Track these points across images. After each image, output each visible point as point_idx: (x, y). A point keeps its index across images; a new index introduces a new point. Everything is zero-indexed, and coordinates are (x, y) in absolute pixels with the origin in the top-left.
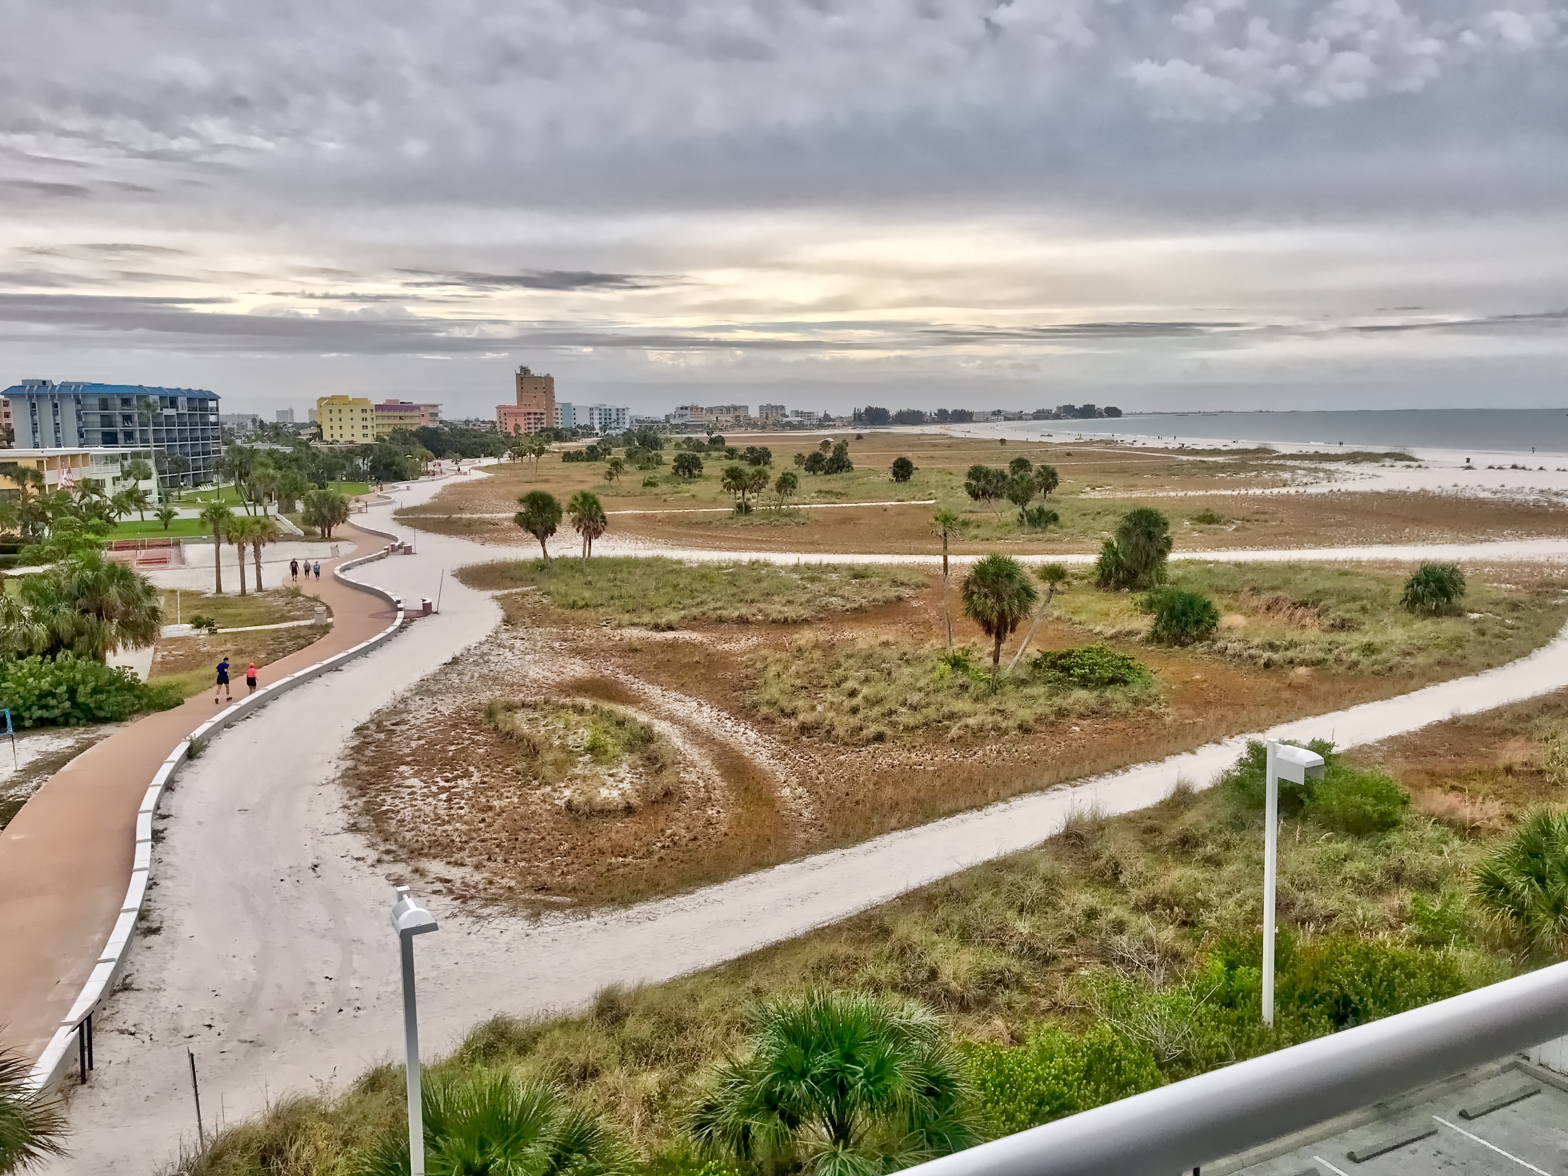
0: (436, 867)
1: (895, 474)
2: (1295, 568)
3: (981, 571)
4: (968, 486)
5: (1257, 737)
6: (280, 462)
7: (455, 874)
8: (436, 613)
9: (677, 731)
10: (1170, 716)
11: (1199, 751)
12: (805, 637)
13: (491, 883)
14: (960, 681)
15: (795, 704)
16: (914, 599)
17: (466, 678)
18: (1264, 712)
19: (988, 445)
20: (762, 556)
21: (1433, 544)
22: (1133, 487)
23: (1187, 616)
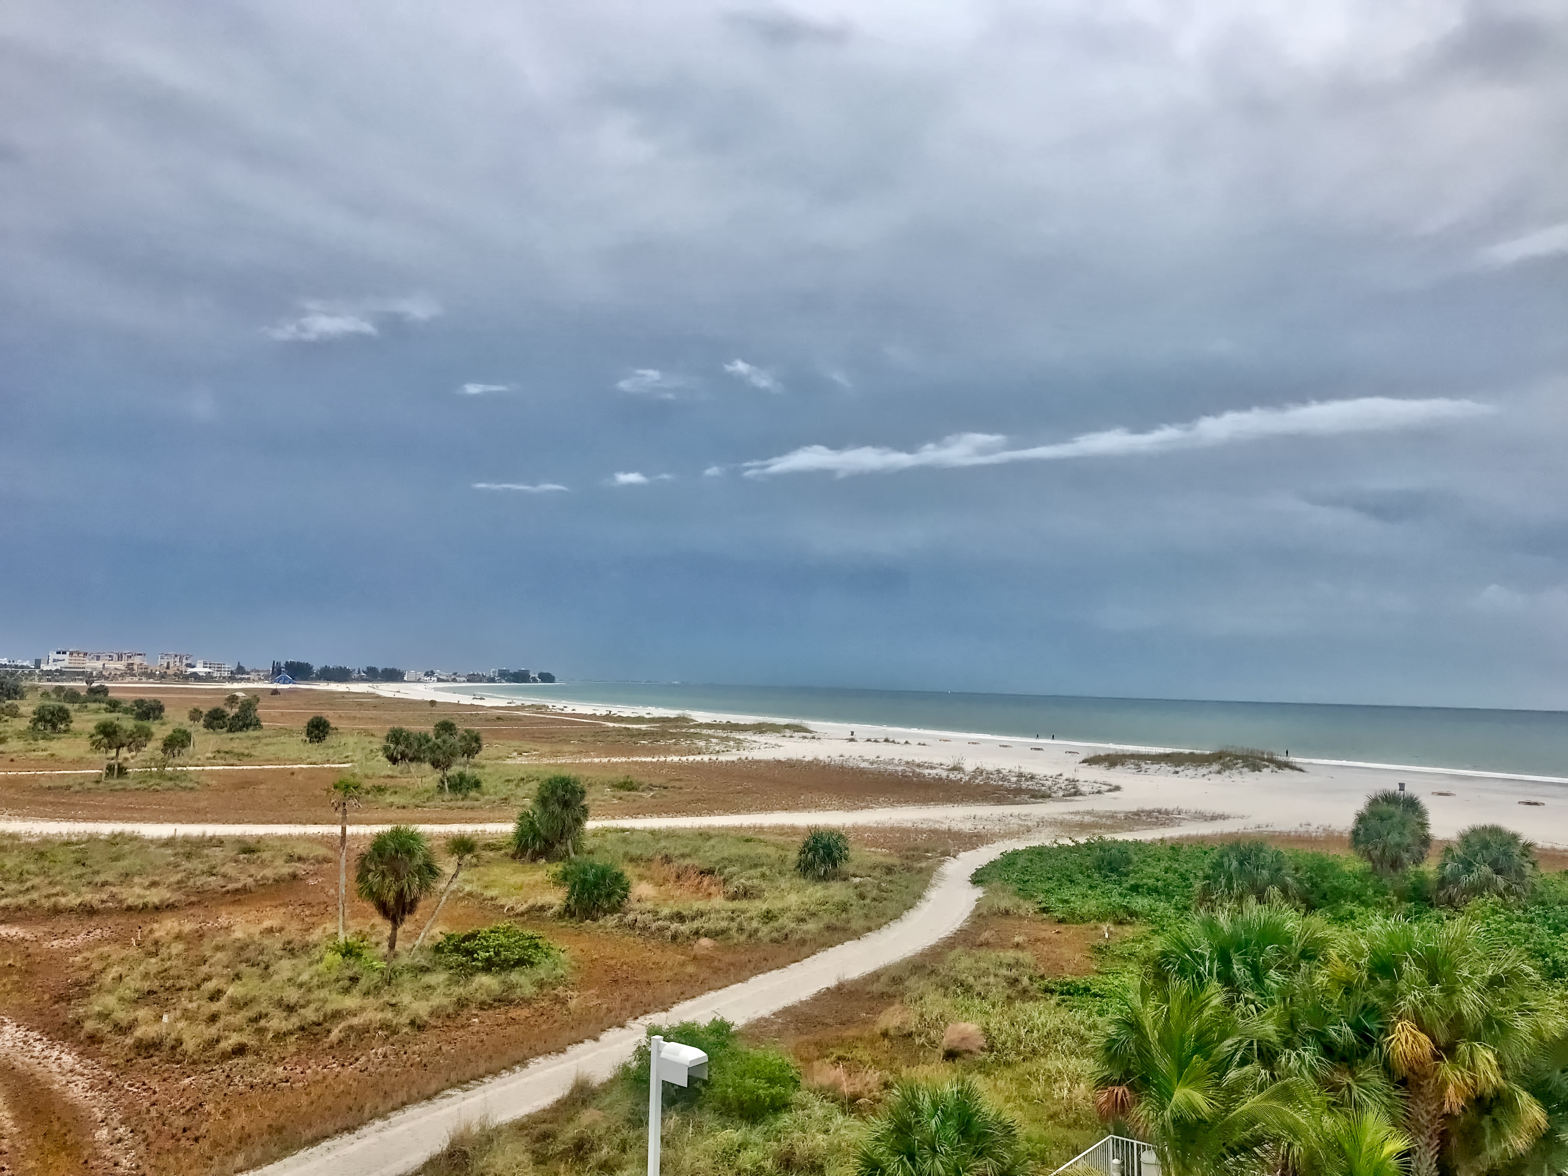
3: (379, 845)
4: (386, 749)
10: (575, 999)
11: (603, 1037)
12: (166, 927)
15: (135, 1015)
18: (669, 989)
19: (417, 706)
21: (824, 811)
22: (559, 753)
23: (599, 889)
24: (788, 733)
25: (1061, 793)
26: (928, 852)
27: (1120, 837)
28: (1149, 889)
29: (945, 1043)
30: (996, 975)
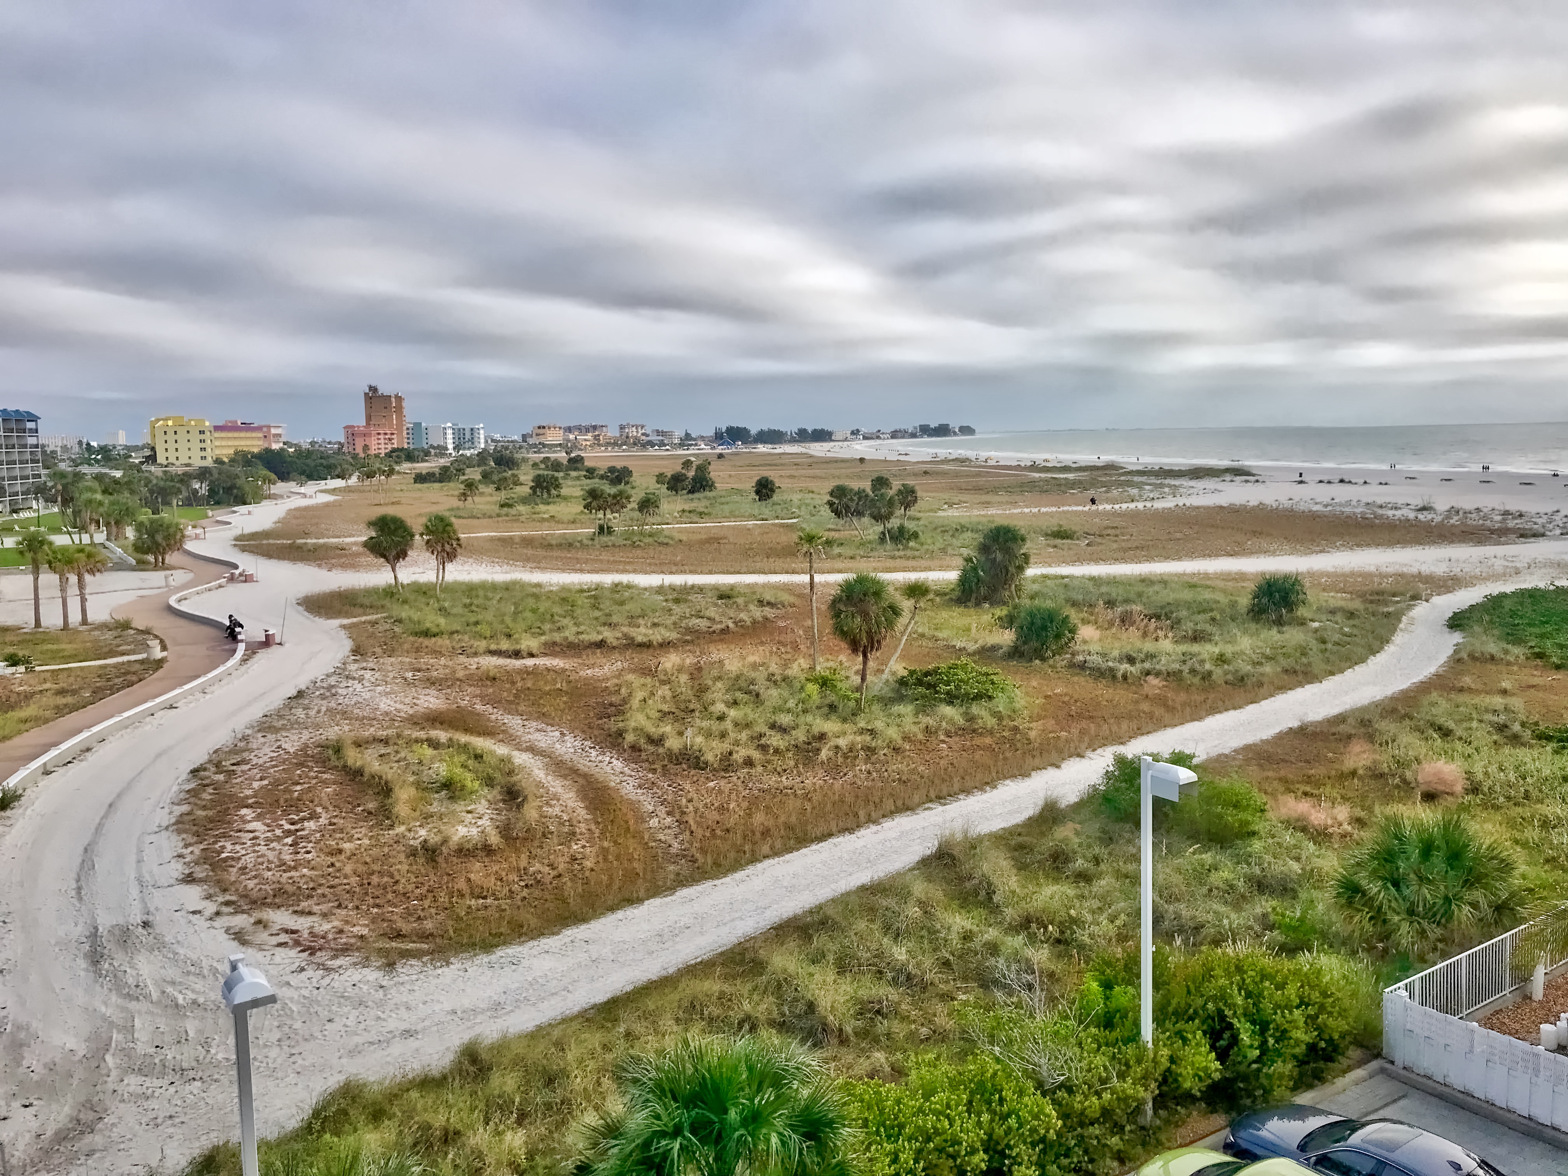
0: (281, 918)
1: (758, 493)
2: (1146, 581)
3: (847, 589)
4: (831, 504)
5: (1121, 749)
6: (110, 487)
7: (302, 924)
8: (280, 644)
9: (539, 762)
10: (1034, 730)
11: (1064, 765)
12: (670, 661)
13: (341, 931)
14: (829, 701)
15: (662, 730)
16: (780, 618)
17: (312, 713)
18: (1124, 725)
19: (849, 464)
20: (625, 578)
21: (1274, 556)
22: (987, 504)
23: (1046, 630)
26: (1394, 596)
29: (1422, 785)
30: (1480, 721)
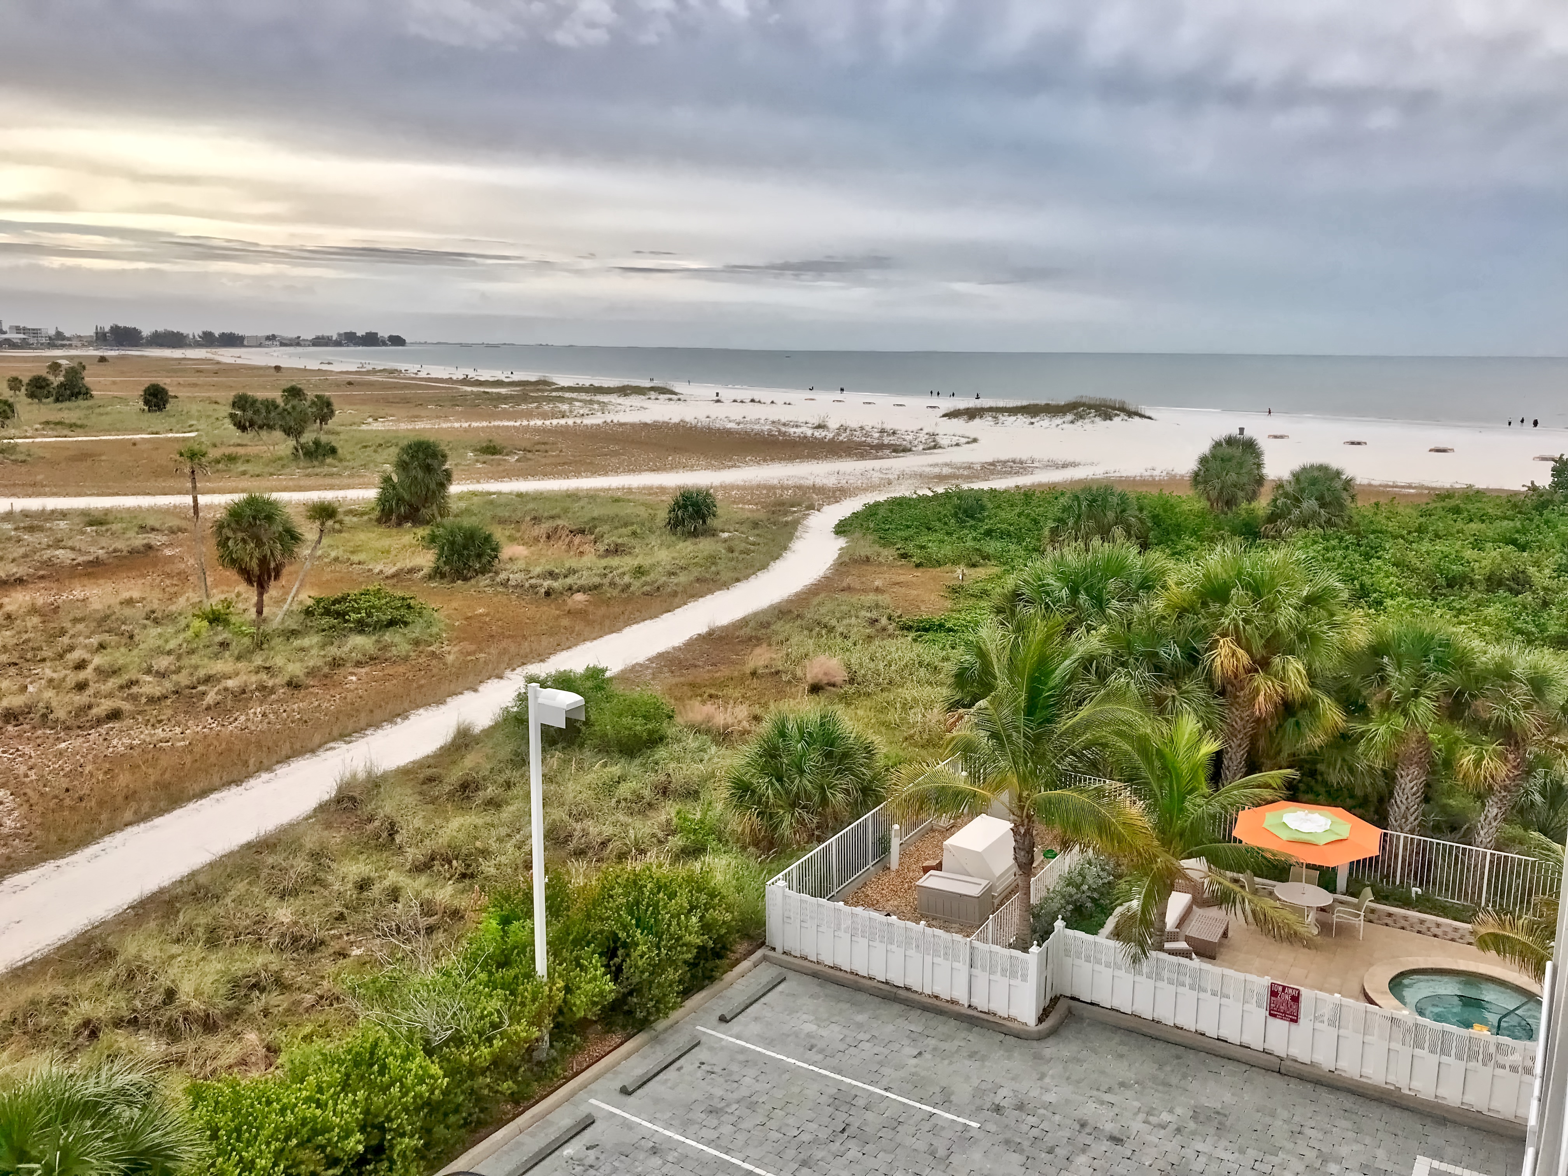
1: (146, 402)
2: (573, 496)
3: (235, 514)
4: (232, 416)
10: (452, 654)
11: (482, 688)
12: (18, 600)
14: (220, 638)
16: (167, 546)
18: (545, 641)
19: (261, 372)
22: (416, 418)
23: (468, 549)
24: (653, 395)
25: (921, 447)
26: (793, 506)
27: (976, 486)
28: (1002, 533)
29: (810, 678)
30: (857, 617)
